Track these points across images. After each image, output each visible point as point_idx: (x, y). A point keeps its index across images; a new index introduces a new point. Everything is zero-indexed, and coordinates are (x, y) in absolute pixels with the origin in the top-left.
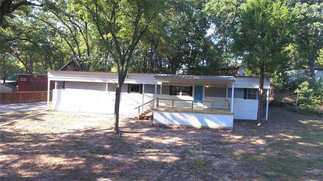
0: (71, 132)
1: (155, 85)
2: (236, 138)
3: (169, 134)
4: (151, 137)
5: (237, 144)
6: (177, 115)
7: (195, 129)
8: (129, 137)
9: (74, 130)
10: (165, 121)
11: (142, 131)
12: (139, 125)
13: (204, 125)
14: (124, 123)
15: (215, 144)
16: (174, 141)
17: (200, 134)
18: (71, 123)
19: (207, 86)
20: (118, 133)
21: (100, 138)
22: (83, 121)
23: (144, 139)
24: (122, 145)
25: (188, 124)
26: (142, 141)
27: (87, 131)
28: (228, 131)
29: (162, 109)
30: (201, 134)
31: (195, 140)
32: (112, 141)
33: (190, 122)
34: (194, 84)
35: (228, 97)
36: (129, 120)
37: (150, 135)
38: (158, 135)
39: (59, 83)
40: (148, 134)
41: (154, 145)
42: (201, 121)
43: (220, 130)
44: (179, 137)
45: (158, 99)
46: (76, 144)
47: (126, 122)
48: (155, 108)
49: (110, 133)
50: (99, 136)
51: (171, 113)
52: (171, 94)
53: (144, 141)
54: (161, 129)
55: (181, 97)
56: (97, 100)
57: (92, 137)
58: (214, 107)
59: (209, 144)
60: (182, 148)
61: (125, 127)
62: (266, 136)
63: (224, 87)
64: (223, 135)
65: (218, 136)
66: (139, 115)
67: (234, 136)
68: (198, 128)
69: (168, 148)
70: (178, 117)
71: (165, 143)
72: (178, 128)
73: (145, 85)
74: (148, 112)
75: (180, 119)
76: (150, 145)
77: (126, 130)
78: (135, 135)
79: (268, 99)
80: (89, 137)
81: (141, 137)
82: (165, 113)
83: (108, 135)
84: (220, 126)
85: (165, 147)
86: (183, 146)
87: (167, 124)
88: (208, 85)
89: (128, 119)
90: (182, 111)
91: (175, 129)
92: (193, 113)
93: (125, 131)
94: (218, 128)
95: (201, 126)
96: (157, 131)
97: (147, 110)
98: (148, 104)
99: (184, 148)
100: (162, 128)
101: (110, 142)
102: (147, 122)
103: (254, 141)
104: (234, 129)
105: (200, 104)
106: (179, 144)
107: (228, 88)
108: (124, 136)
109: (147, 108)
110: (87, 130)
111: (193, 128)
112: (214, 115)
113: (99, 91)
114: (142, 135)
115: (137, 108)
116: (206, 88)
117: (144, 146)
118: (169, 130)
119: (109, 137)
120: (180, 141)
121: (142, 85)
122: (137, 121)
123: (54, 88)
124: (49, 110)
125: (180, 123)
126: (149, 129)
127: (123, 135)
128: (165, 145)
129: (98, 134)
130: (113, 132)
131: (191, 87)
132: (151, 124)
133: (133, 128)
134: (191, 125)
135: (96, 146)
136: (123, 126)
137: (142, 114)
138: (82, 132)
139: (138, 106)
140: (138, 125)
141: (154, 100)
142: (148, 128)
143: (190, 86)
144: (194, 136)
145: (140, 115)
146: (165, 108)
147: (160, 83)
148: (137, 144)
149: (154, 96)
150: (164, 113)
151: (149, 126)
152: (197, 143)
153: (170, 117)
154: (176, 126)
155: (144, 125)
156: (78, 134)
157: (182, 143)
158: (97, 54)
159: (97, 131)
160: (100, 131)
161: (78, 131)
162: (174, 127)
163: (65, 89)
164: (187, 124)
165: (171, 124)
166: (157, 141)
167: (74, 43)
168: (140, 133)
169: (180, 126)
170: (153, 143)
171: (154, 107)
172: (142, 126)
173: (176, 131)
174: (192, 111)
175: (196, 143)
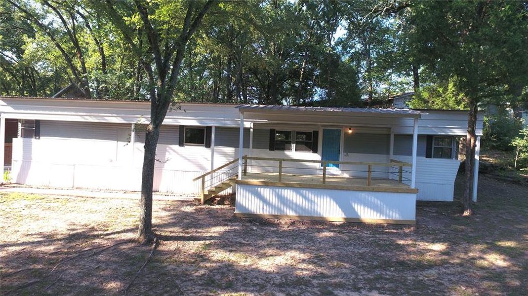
0: (31, 240)
1: (238, 129)
2: (434, 251)
3: (274, 240)
4: (231, 251)
5: (446, 268)
6: (289, 194)
7: (331, 226)
8: (177, 251)
9: (41, 234)
10: (263, 208)
11: (209, 235)
12: (202, 217)
13: (350, 216)
14: (167, 213)
15: (392, 269)
16: (289, 262)
17: (347, 238)
18: (42, 214)
19: (350, 132)
20: (149, 242)
21: (101, 257)
22: (73, 209)
23: (214, 259)
24: (154, 280)
25: (315, 216)
26: (208, 265)
27: (73, 237)
28: (407, 230)
29: (255, 181)
30: (350, 239)
31: (340, 258)
32: (133, 264)
33: (319, 211)
34: (322, 126)
35: (395, 153)
36: (181, 206)
37: (229, 246)
38: (249, 245)
39: (27, 125)
40: (224, 243)
41: (240, 277)
42: (345, 207)
43: (388, 228)
44: (299, 249)
45: (245, 158)
46: (26, 280)
47: (173, 210)
48: (240, 178)
49: (131, 241)
50: (99, 250)
51: (277, 190)
52: (272, 148)
53: (214, 265)
54: (255, 228)
55: (293, 153)
56: (111, 161)
57: (81, 254)
58: (373, 175)
59: (376, 267)
60: (313, 286)
61: (169, 223)
62: (500, 243)
63: (385, 132)
64: (401, 242)
65: (389, 244)
66: (204, 195)
67: (426, 244)
68: (337, 223)
69: (276, 285)
70: (291, 199)
71: (269, 270)
72: (293, 224)
73: (216, 128)
74: (224, 186)
75: (296, 204)
76: (231, 277)
77: (171, 232)
78: (192, 247)
79: (477, 157)
80: (73, 256)
81: (207, 251)
82: (262, 189)
83: (124, 247)
84: (387, 219)
85: (269, 282)
86: (314, 277)
87: (268, 213)
88: (350, 129)
89: (179, 203)
90: (300, 185)
91: (286, 226)
92: (325, 189)
93: (168, 234)
94: (382, 222)
95: (345, 218)
96: (246, 233)
97: (220, 183)
98: (223, 169)
99: (320, 284)
100: (255, 225)
101: (124, 270)
102: (222, 209)
103: (481, 258)
104: (417, 224)
105: (335, 168)
106: (305, 272)
107: (395, 135)
108: (163, 251)
109: (221, 177)
110: (74, 235)
111: (326, 224)
112: (374, 193)
113: (116, 142)
114: (208, 246)
115: (199, 178)
116: (346, 134)
117: (213, 282)
118: (272, 228)
119: (124, 252)
120: (303, 261)
121: (209, 129)
122: (199, 207)
123: (16, 136)
124: (4, 185)
125: (296, 212)
126: (227, 228)
127: (161, 248)
128: (270, 276)
129: (99, 246)
130: (138, 239)
131: (316, 133)
132: (229, 215)
133: (188, 226)
134: (321, 217)
135: (84, 283)
136: (164, 222)
137: (210, 192)
138: (60, 240)
139: (202, 174)
140: (200, 217)
141: (236, 161)
142: (225, 225)
143: (314, 132)
144: (335, 246)
145: (206, 193)
146: (262, 178)
147: (248, 124)
148: (196, 274)
149: (236, 152)
150: (259, 189)
151: (226, 220)
152: (347, 265)
153: (274, 200)
154: (287, 220)
155: (214, 217)
156: (46, 248)
157: (310, 266)
158: (121, 71)
159: (97, 236)
160: (107, 237)
161: (49, 239)
162: (283, 222)
163: (41, 137)
164: (313, 215)
165: (276, 214)
166: (247, 264)
167: (73, 48)
168: (204, 239)
169: (297, 219)
170: (238, 271)
171: (237, 176)
172: (209, 220)
173: (289, 231)
174: (324, 186)
175: (345, 268)
